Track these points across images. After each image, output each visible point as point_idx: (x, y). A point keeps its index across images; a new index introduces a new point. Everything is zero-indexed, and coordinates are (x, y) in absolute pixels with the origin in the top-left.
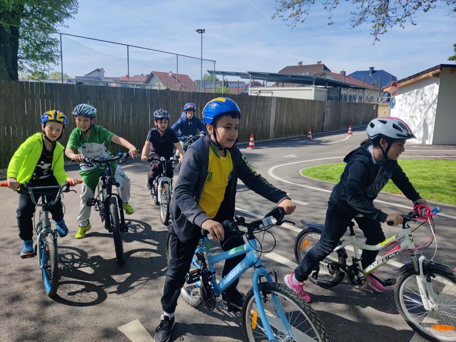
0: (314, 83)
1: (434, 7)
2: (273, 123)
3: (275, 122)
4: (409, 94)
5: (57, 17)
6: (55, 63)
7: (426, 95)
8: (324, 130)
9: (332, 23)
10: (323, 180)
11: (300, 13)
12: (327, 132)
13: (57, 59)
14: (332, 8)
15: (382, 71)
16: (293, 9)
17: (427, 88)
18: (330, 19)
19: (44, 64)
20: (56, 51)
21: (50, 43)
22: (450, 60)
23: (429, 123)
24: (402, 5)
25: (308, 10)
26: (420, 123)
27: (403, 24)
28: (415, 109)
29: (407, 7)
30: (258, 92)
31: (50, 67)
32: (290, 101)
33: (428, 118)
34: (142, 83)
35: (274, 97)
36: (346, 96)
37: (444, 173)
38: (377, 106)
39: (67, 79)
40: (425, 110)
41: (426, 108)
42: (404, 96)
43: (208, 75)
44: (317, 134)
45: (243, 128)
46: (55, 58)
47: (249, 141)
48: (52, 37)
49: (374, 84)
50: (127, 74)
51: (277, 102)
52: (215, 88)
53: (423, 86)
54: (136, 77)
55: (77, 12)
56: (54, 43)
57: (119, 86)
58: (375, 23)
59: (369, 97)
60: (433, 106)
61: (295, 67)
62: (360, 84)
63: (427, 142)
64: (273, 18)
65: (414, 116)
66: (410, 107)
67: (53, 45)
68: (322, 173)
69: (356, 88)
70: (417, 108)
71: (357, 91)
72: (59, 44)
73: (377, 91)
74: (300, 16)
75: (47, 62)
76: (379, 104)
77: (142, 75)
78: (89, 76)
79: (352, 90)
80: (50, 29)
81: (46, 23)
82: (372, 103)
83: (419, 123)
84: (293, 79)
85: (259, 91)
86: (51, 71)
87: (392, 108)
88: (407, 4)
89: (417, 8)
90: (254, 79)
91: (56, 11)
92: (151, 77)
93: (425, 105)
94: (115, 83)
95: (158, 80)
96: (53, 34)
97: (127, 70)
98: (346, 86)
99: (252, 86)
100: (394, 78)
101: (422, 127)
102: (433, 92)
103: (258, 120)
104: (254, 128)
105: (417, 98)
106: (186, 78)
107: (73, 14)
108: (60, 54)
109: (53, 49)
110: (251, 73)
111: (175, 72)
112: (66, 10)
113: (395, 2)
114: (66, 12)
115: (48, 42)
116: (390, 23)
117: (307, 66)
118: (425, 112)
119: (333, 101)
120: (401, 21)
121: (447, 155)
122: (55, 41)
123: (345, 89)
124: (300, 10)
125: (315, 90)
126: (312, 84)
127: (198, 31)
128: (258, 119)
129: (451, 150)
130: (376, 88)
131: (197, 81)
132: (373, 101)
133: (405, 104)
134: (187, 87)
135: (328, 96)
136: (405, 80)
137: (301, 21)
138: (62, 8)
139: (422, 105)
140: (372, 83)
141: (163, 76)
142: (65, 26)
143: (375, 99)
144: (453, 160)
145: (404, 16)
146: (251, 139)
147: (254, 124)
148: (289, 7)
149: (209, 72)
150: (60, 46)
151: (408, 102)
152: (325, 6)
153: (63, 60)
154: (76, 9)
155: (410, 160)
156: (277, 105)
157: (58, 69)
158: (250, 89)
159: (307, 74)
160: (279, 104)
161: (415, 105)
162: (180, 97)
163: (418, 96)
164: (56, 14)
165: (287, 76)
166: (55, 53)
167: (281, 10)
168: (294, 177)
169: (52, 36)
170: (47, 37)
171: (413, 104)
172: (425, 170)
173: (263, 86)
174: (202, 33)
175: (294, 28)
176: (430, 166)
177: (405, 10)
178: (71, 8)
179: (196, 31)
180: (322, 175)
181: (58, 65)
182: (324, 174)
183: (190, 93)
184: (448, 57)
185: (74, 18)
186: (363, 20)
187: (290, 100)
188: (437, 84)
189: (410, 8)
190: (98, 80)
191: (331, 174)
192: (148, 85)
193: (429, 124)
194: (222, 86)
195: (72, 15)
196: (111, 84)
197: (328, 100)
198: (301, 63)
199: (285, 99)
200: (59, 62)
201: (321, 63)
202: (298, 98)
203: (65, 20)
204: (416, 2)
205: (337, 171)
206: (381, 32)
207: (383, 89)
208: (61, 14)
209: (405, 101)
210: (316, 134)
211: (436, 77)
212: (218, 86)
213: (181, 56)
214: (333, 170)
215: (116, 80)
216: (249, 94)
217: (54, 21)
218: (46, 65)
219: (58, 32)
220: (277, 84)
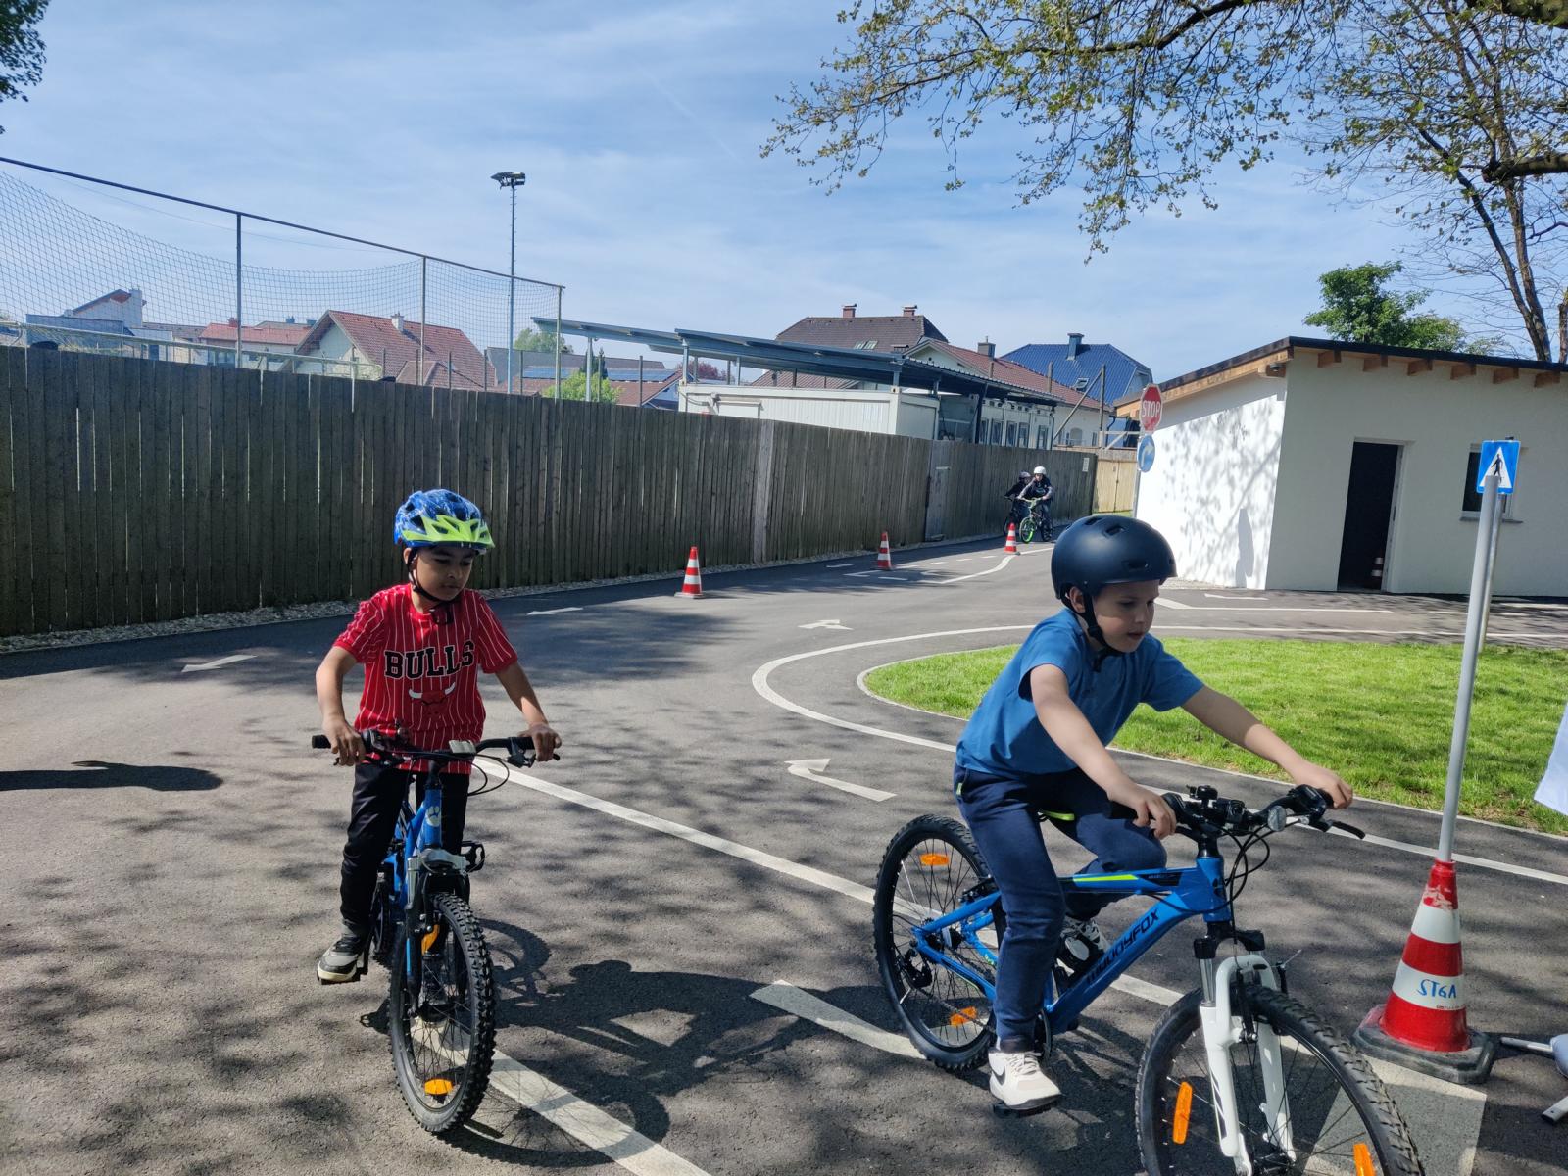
0: (896, 378)
1: (1268, 156)
2: (763, 508)
3: (770, 508)
4: (1195, 429)
7: (1245, 433)
8: (927, 536)
9: (960, 185)
10: (936, 709)
11: (854, 142)
12: (940, 544)
14: (958, 135)
15: (1107, 350)
16: (833, 130)
17: (1249, 410)
18: (952, 172)
22: (1309, 323)
23: (1257, 522)
24: (1175, 142)
25: (881, 135)
26: (1230, 523)
27: (1179, 202)
28: (1215, 476)
29: (1189, 151)
30: (711, 402)
32: (820, 436)
33: (1253, 508)
34: (289, 351)
35: (767, 422)
36: (997, 427)
37: (1309, 687)
38: (1095, 460)
40: (1246, 480)
41: (1247, 474)
42: (1179, 434)
43: (533, 333)
44: (906, 547)
45: (662, 523)
47: (684, 568)
49: (1084, 390)
50: (235, 316)
51: (777, 440)
52: (560, 380)
53: (1236, 404)
54: (266, 326)
55: (36, 78)
57: (201, 359)
58: (1094, 194)
59: (1067, 430)
60: (1269, 468)
61: (831, 321)
62: (1039, 387)
63: (1251, 583)
64: (767, 154)
65: (1211, 498)
66: (1199, 470)
68: (930, 684)
69: (1030, 401)
70: (1219, 475)
71: (1033, 410)
73: (1093, 413)
74: (856, 154)
76: (1102, 453)
77: (291, 321)
78: (83, 315)
79: (1016, 407)
82: (1077, 449)
83: (1226, 524)
84: (829, 360)
85: (714, 396)
87: (1146, 469)
88: (1189, 141)
89: (1220, 155)
90: (697, 355)
92: (322, 330)
93: (1244, 464)
94: (185, 346)
95: (352, 341)
97: (235, 303)
98: (999, 393)
99: (690, 380)
100: (1145, 374)
101: (1234, 536)
102: (1267, 425)
103: (714, 498)
104: (699, 524)
105: (1219, 441)
106: (448, 342)
107: (21, 83)
110: (686, 335)
111: (414, 316)
113: (1155, 131)
116: (1139, 197)
117: (871, 322)
118: (1245, 487)
119: (959, 440)
120: (1171, 191)
121: (1311, 625)
123: (996, 404)
124: (855, 134)
125: (902, 403)
126: (890, 382)
127: (499, 177)
128: (712, 493)
129: (1323, 607)
130: (1088, 403)
131: (493, 350)
132: (1079, 443)
133: (1184, 460)
134: (458, 373)
135: (942, 423)
136: (1185, 380)
137: (858, 168)
139: (1234, 466)
140: (1076, 386)
141: (370, 330)
143: (1087, 437)
144: (1330, 642)
145: (1181, 178)
146: (692, 563)
147: (699, 511)
148: (819, 122)
149: (540, 322)
151: (1193, 452)
152: (937, 126)
154: (35, 65)
155: (1202, 642)
156: (776, 451)
158: (684, 389)
159: (872, 345)
160: (784, 445)
161: (1213, 463)
162: (436, 411)
163: (1224, 434)
165: (809, 352)
167: (791, 130)
168: (840, 699)
171: (1208, 460)
172: (1250, 674)
173: (728, 379)
174: (513, 184)
175: (835, 190)
176: (1265, 662)
177: (1184, 159)
178: (15, 61)
179: (494, 177)
180: (932, 694)
182: (939, 688)
183: (472, 394)
184: (1303, 317)
185: (25, 98)
186: (1054, 183)
187: (820, 434)
188: (1278, 399)
189: (1200, 154)
190: (114, 331)
191: (958, 690)
192: (309, 360)
193: (1255, 526)
194: (585, 371)
195: (19, 86)
196: (171, 349)
197: (940, 438)
198: (851, 309)
199: (804, 428)
201: (916, 314)
202: (845, 427)
204: (1217, 138)
205: (980, 679)
206: (1112, 222)
207: (1116, 408)
210: (902, 548)
211: (1276, 375)
212: (571, 372)
213: (440, 264)
214: (967, 674)
215: (192, 336)
216: (682, 408)
220: (774, 377)
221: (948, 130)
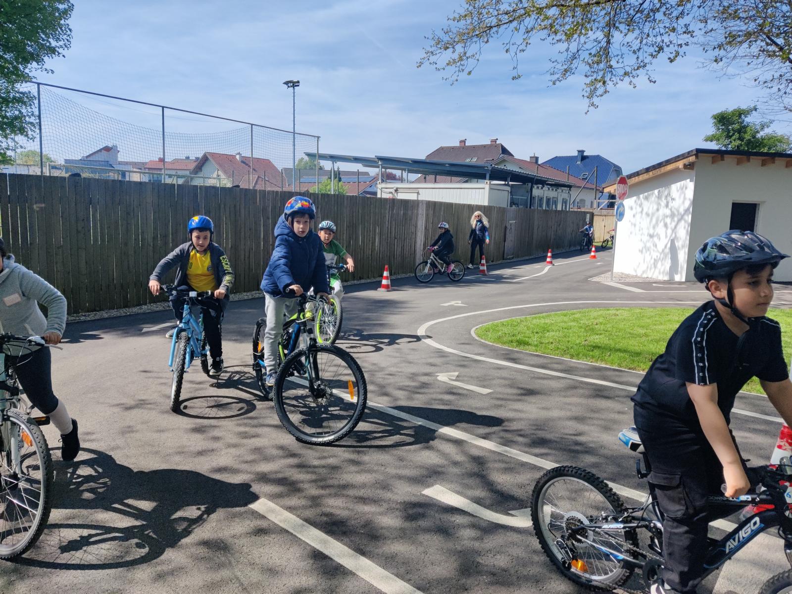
0: (488, 176)
1: (683, 54)
2: (421, 245)
3: (424, 244)
4: (646, 198)
5: (32, 54)
6: (27, 135)
7: (673, 199)
8: (505, 257)
9: (519, 77)
10: (513, 346)
11: (465, 58)
12: (512, 260)
13: (31, 130)
14: (518, 51)
15: (598, 158)
16: (454, 52)
17: (675, 187)
18: (516, 70)
19: (6, 137)
20: (30, 114)
21: (19, 101)
22: (706, 140)
23: (680, 246)
24: (632, 49)
25: (478, 53)
26: (666, 247)
27: (634, 81)
28: (657, 223)
29: (640, 54)
30: (394, 192)
31: (18, 143)
33: (678, 239)
34: (188, 173)
35: (422, 201)
36: (541, 199)
38: (592, 215)
39: (49, 165)
40: (674, 224)
41: (674, 221)
42: (637, 201)
43: (305, 160)
44: (494, 263)
45: (370, 254)
46: (28, 127)
47: (381, 276)
48: (21, 90)
49: (586, 179)
50: (162, 157)
51: (427, 210)
52: (318, 183)
53: (668, 185)
54: (176, 161)
55: (68, 46)
56: (25, 99)
57: (145, 179)
58: (590, 79)
59: (578, 200)
60: (686, 217)
61: (453, 148)
62: (562, 178)
63: (677, 278)
64: (420, 66)
65: (655, 234)
66: (648, 219)
67: (24, 103)
68: (509, 333)
69: (557, 185)
70: (659, 222)
71: (559, 190)
72: (36, 102)
73: (591, 191)
74: (466, 64)
75: (13, 135)
76: (596, 212)
77: (188, 158)
78: (91, 159)
79: (551, 189)
80: (17, 75)
81: (12, 64)
82: (583, 210)
83: (663, 247)
84: (453, 169)
85: (395, 189)
86: (19, 150)
87: (620, 220)
88: (640, 49)
89: (657, 55)
90: (386, 168)
91: (29, 42)
92: (203, 161)
93: (672, 215)
94: (138, 172)
95: (217, 167)
96: (24, 85)
97: (162, 151)
98: (542, 182)
99: (383, 181)
100: (618, 170)
101: (668, 253)
102: (685, 195)
103: (396, 240)
104: (388, 253)
105: (659, 204)
106: (265, 165)
107: (61, 49)
108: (38, 121)
109: (24, 111)
110: (381, 159)
111: (247, 153)
112: (48, 41)
113: (622, 44)
114: (48, 44)
115: (14, 98)
116: (614, 79)
117: (474, 148)
118: (673, 227)
119: (521, 207)
120: (631, 75)
122: (27, 97)
123: (540, 187)
124: (465, 53)
125: (491, 189)
126: (485, 179)
127: (287, 83)
128: (395, 238)
130: (589, 186)
131: (286, 169)
132: (584, 207)
133: (640, 214)
134: (269, 182)
135: (512, 199)
136: (640, 173)
137: (466, 71)
138: (42, 37)
139: (667, 217)
140: (581, 177)
141: (224, 161)
142: (46, 70)
143: (588, 204)
145: (636, 68)
146: (386, 274)
147: (389, 248)
148: (446, 48)
149: (308, 155)
150: (37, 105)
151: (645, 210)
152: (507, 47)
153: (43, 131)
154: (67, 40)
155: (652, 309)
156: (427, 215)
157: (34, 146)
158: (379, 186)
159: (475, 160)
160: (431, 212)
161: (656, 216)
162: (260, 201)
163: (662, 200)
164: (29, 49)
165: (443, 165)
166: (27, 119)
167: (432, 53)
168: (462, 342)
169: (23, 87)
170: (12, 89)
171: (653, 214)
173: (401, 180)
174: (293, 86)
175: (455, 82)
177: (638, 58)
178: (59, 39)
179: (285, 83)
180: (510, 339)
181: (33, 141)
182: (514, 335)
183: (277, 192)
184: (703, 137)
185: (64, 56)
186: (569, 73)
187: (449, 206)
188: (691, 181)
189: (646, 55)
190: (105, 166)
192: (197, 177)
193: (679, 248)
194: (331, 178)
195: (60, 51)
196: (132, 174)
197: (511, 206)
198: (463, 142)
199: (441, 203)
200: (35, 135)
201: (497, 143)
202: (462, 202)
203: (46, 59)
204: (655, 46)
206: (599, 92)
207: (603, 188)
208: (40, 49)
209: (639, 209)
210: (492, 263)
211: (689, 169)
212: (324, 179)
213: (260, 128)
214: (528, 328)
215: (141, 167)
216: (379, 196)
217: (26, 61)
218: (9, 141)
219: (34, 80)
220: (425, 178)
221: (513, 49)
